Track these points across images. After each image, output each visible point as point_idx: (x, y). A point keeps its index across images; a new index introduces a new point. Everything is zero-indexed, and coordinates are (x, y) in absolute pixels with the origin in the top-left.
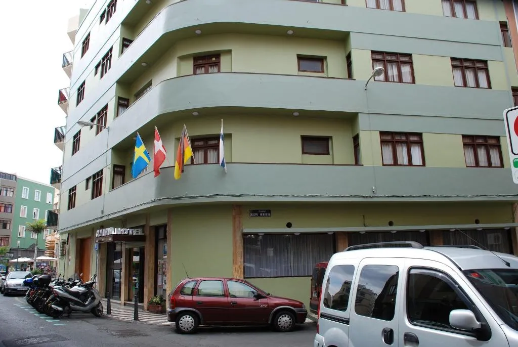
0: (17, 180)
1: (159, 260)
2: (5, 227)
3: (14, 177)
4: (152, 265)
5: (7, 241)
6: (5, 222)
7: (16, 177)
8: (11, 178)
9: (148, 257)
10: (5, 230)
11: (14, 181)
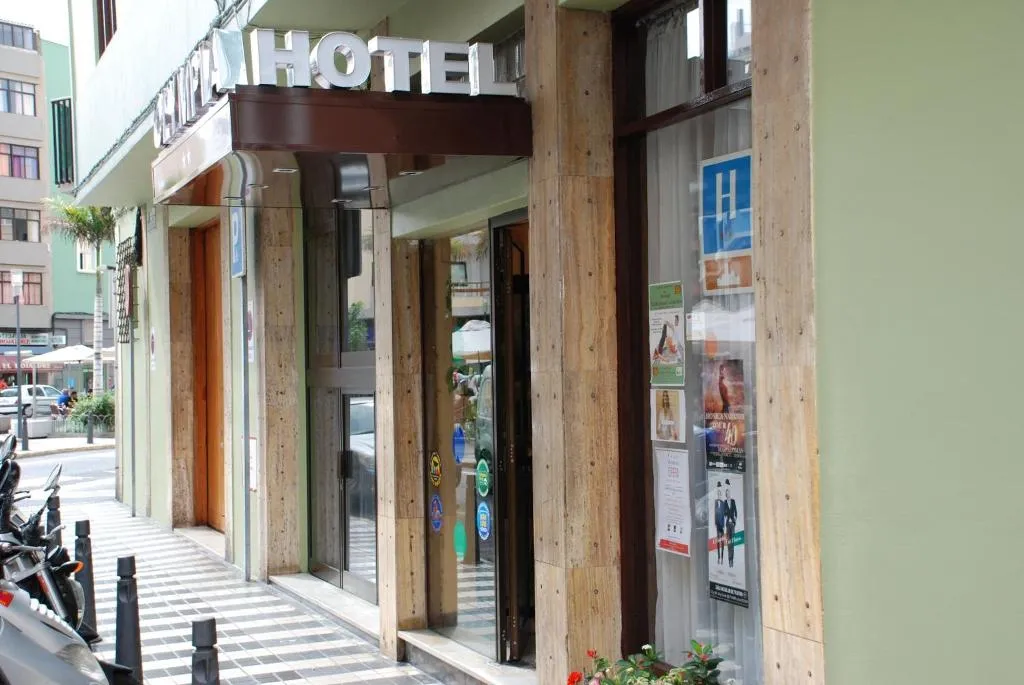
0: (43, 47)
1: (657, 318)
2: (21, 234)
3: (29, 37)
4: (599, 363)
5: (38, 288)
6: (20, 215)
7: (35, 37)
8: (19, 38)
9: (559, 292)
10: (23, 243)
11: (29, 51)
